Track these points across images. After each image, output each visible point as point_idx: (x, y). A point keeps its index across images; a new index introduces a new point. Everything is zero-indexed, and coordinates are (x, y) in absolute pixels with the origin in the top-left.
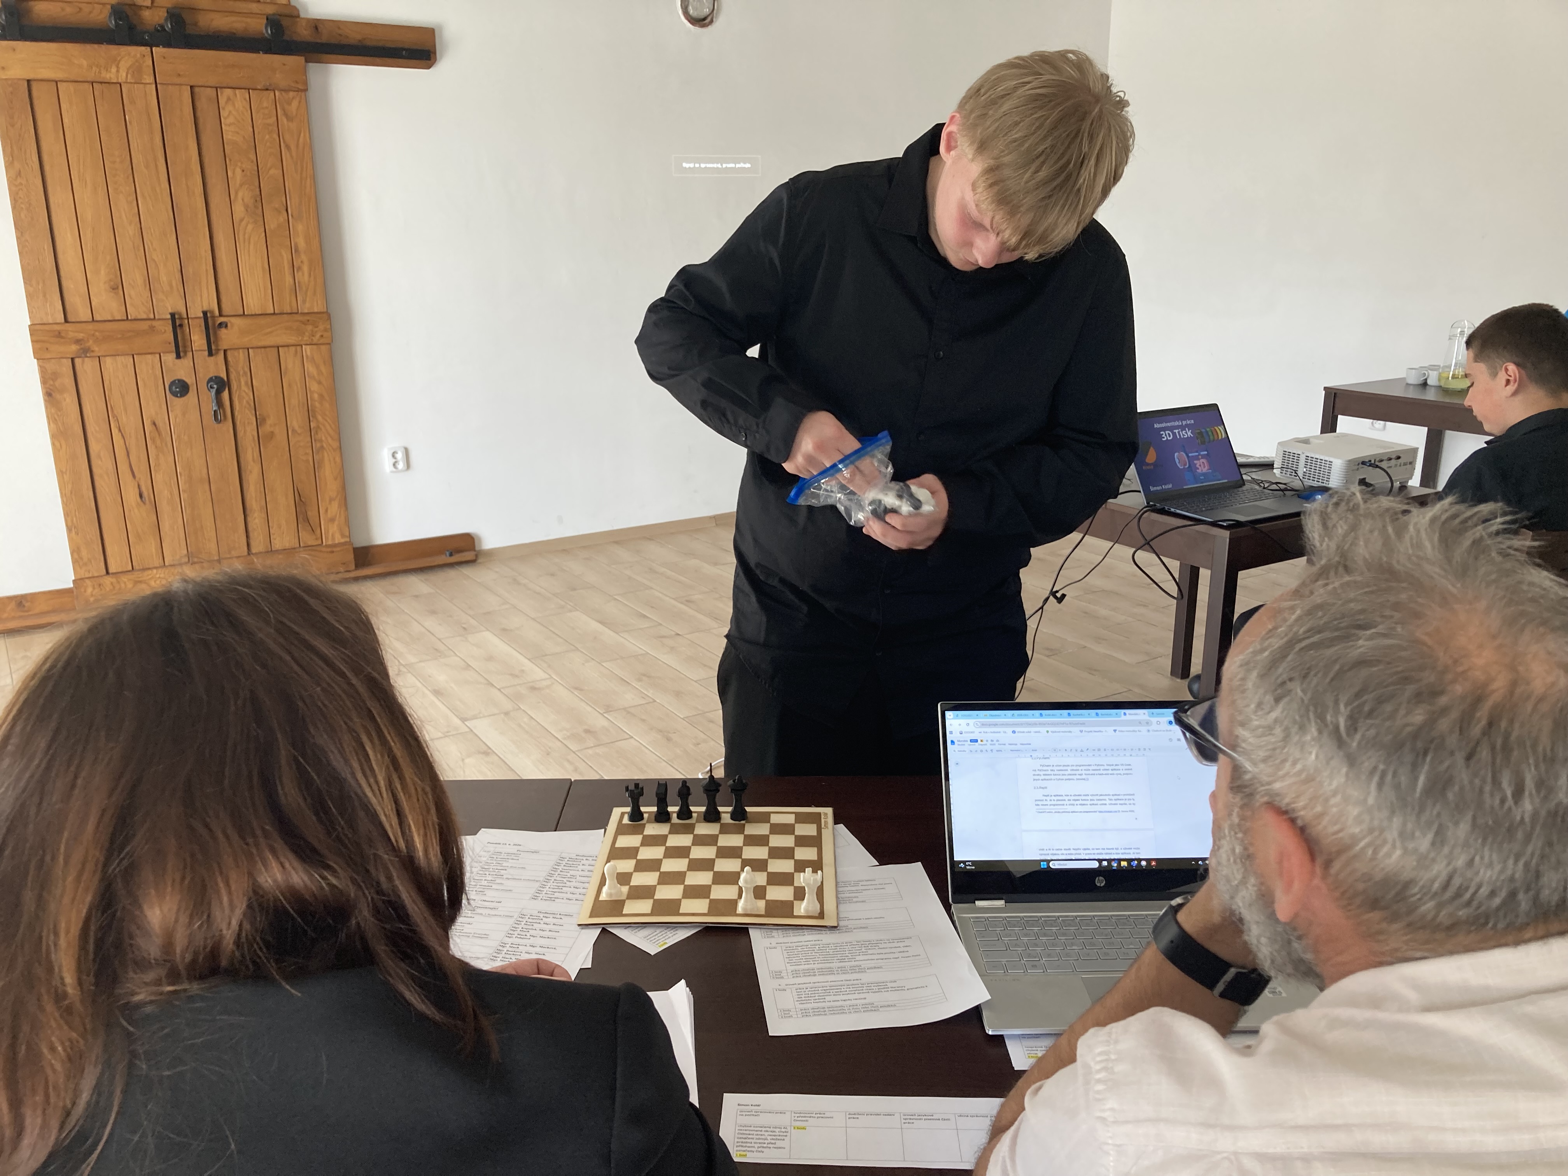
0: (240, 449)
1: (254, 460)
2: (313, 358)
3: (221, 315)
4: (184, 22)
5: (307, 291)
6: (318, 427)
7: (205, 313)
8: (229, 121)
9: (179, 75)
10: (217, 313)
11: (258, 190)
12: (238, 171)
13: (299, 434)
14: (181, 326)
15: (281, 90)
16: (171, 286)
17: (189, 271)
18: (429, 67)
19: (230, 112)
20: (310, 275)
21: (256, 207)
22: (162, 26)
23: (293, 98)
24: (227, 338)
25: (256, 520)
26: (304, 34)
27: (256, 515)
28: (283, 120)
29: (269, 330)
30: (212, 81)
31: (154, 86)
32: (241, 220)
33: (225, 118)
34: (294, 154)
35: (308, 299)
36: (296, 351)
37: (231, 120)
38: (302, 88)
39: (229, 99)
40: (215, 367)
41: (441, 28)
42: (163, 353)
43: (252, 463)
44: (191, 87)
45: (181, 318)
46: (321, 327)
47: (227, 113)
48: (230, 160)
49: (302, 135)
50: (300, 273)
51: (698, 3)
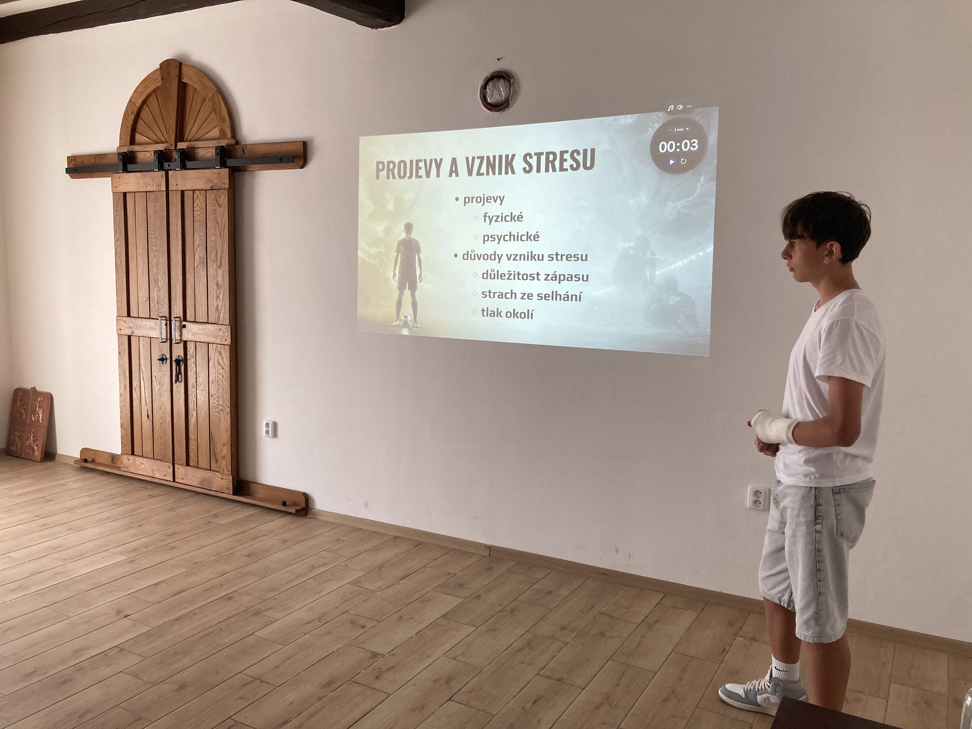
1: (194, 410)
3: (185, 321)
7: (175, 319)
8: (196, 209)
9: (177, 185)
10: (182, 320)
11: (206, 248)
12: (198, 237)
14: (166, 324)
15: (217, 189)
16: (164, 300)
17: (173, 294)
18: (302, 168)
19: (198, 204)
21: (203, 259)
24: (186, 334)
25: (193, 446)
26: (237, 154)
27: (193, 442)
28: (217, 207)
29: (204, 332)
30: (191, 187)
31: (166, 192)
32: (197, 266)
35: (221, 316)
38: (226, 187)
39: (198, 196)
40: (180, 350)
44: (181, 191)
45: (166, 320)
48: (196, 231)
51: (495, 92)
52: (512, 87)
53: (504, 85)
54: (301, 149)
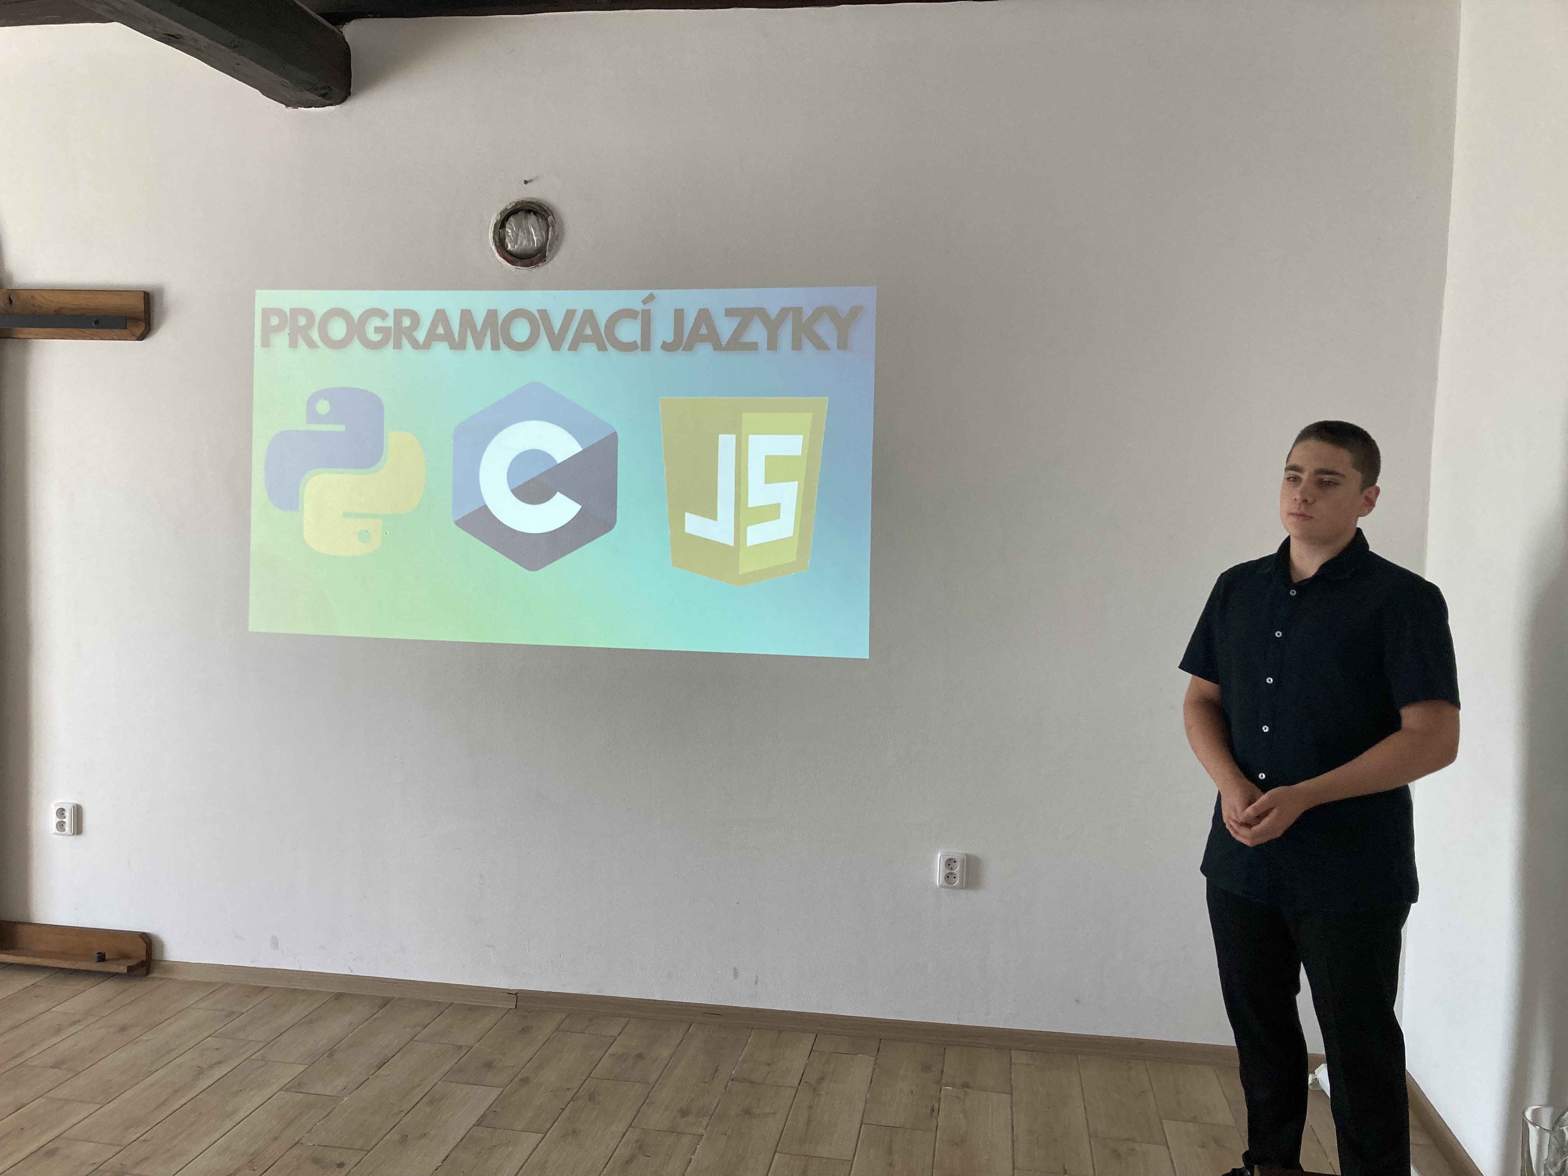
18: (142, 337)
51: (521, 234)
52: (550, 229)
53: (536, 224)
54: (140, 304)
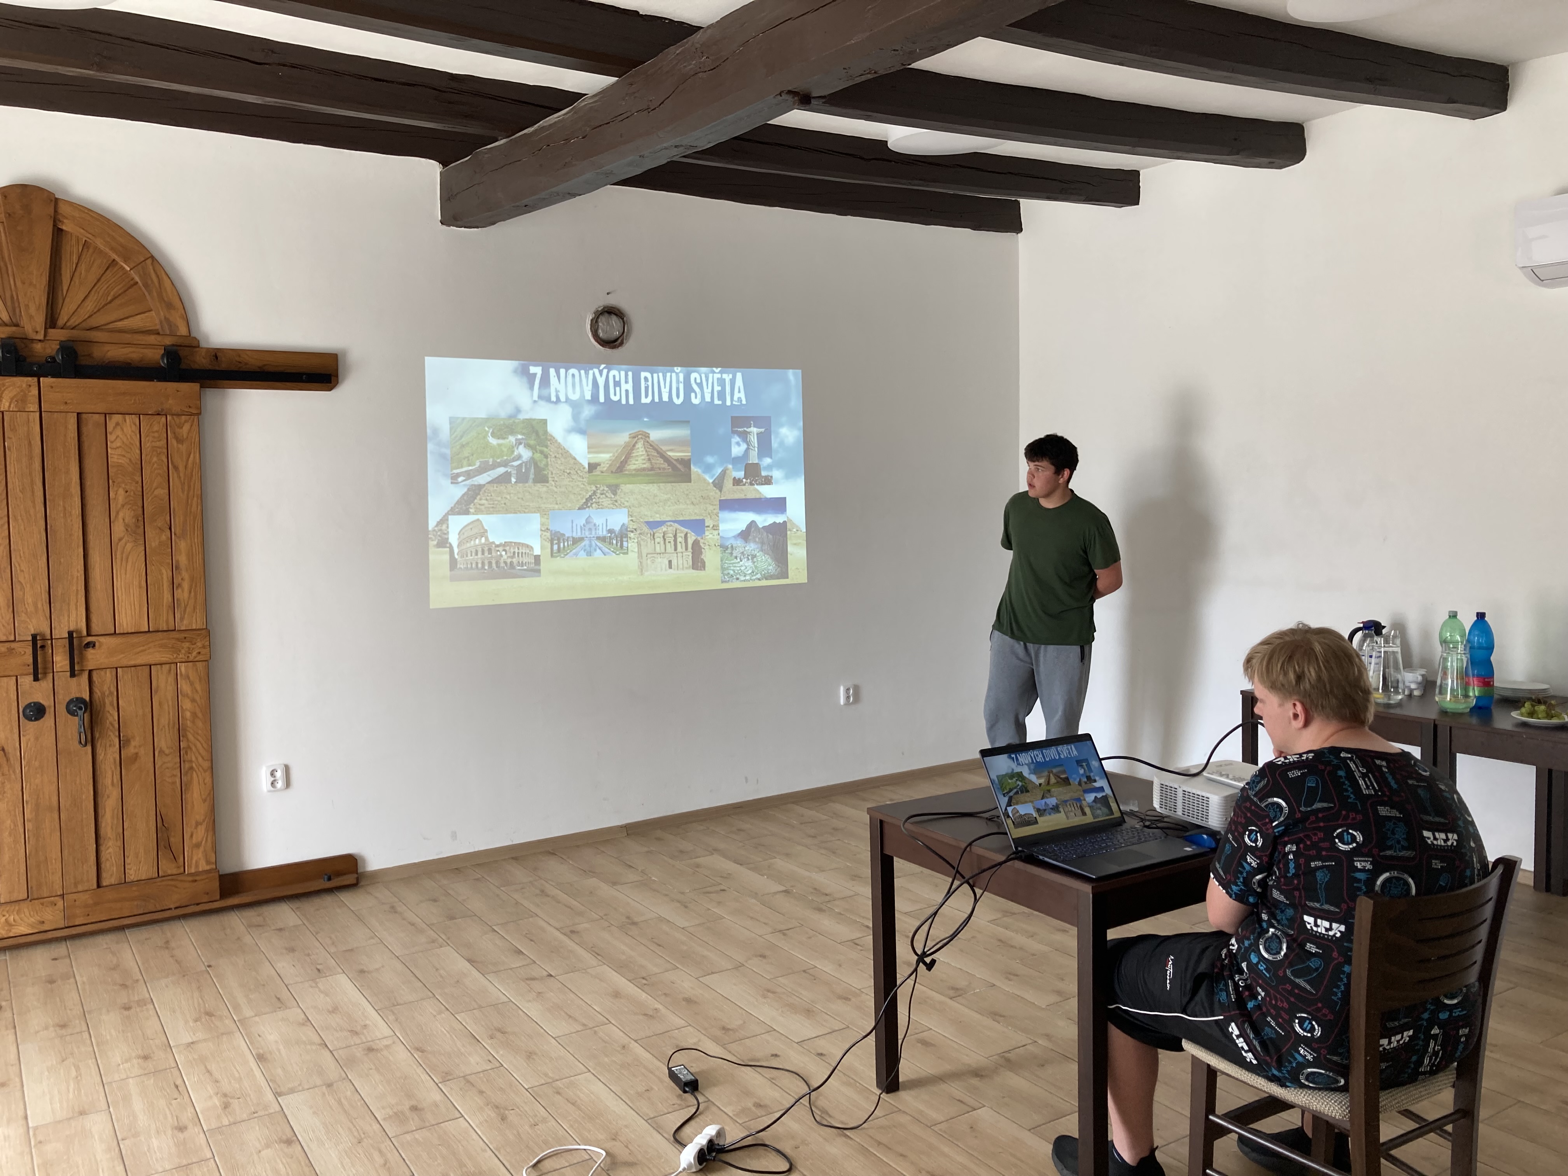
0: (98, 773)
1: (113, 785)
2: (188, 678)
3: (89, 635)
4: (76, 352)
5: (185, 608)
6: (189, 747)
7: (70, 634)
8: (114, 445)
9: (66, 403)
10: (85, 633)
11: (141, 509)
12: (121, 492)
13: (167, 755)
14: (43, 647)
15: (173, 415)
16: (36, 607)
17: (57, 592)
18: (330, 390)
19: (118, 437)
20: (190, 592)
21: (137, 527)
22: (53, 358)
23: (186, 421)
24: (93, 658)
25: (110, 850)
26: (201, 361)
27: (110, 843)
28: (173, 442)
29: (142, 648)
30: (101, 408)
31: (38, 414)
32: (120, 540)
33: (112, 442)
34: (182, 475)
35: (186, 616)
36: (170, 670)
37: (118, 443)
38: (196, 413)
39: (117, 424)
40: (79, 688)
41: (345, 353)
42: (21, 675)
43: (110, 787)
44: (78, 414)
45: (44, 639)
46: (199, 644)
47: (115, 437)
48: (113, 482)
49: (192, 456)
50: (180, 590)
51: (607, 326)
52: (625, 325)
53: (616, 321)
54: (332, 364)
